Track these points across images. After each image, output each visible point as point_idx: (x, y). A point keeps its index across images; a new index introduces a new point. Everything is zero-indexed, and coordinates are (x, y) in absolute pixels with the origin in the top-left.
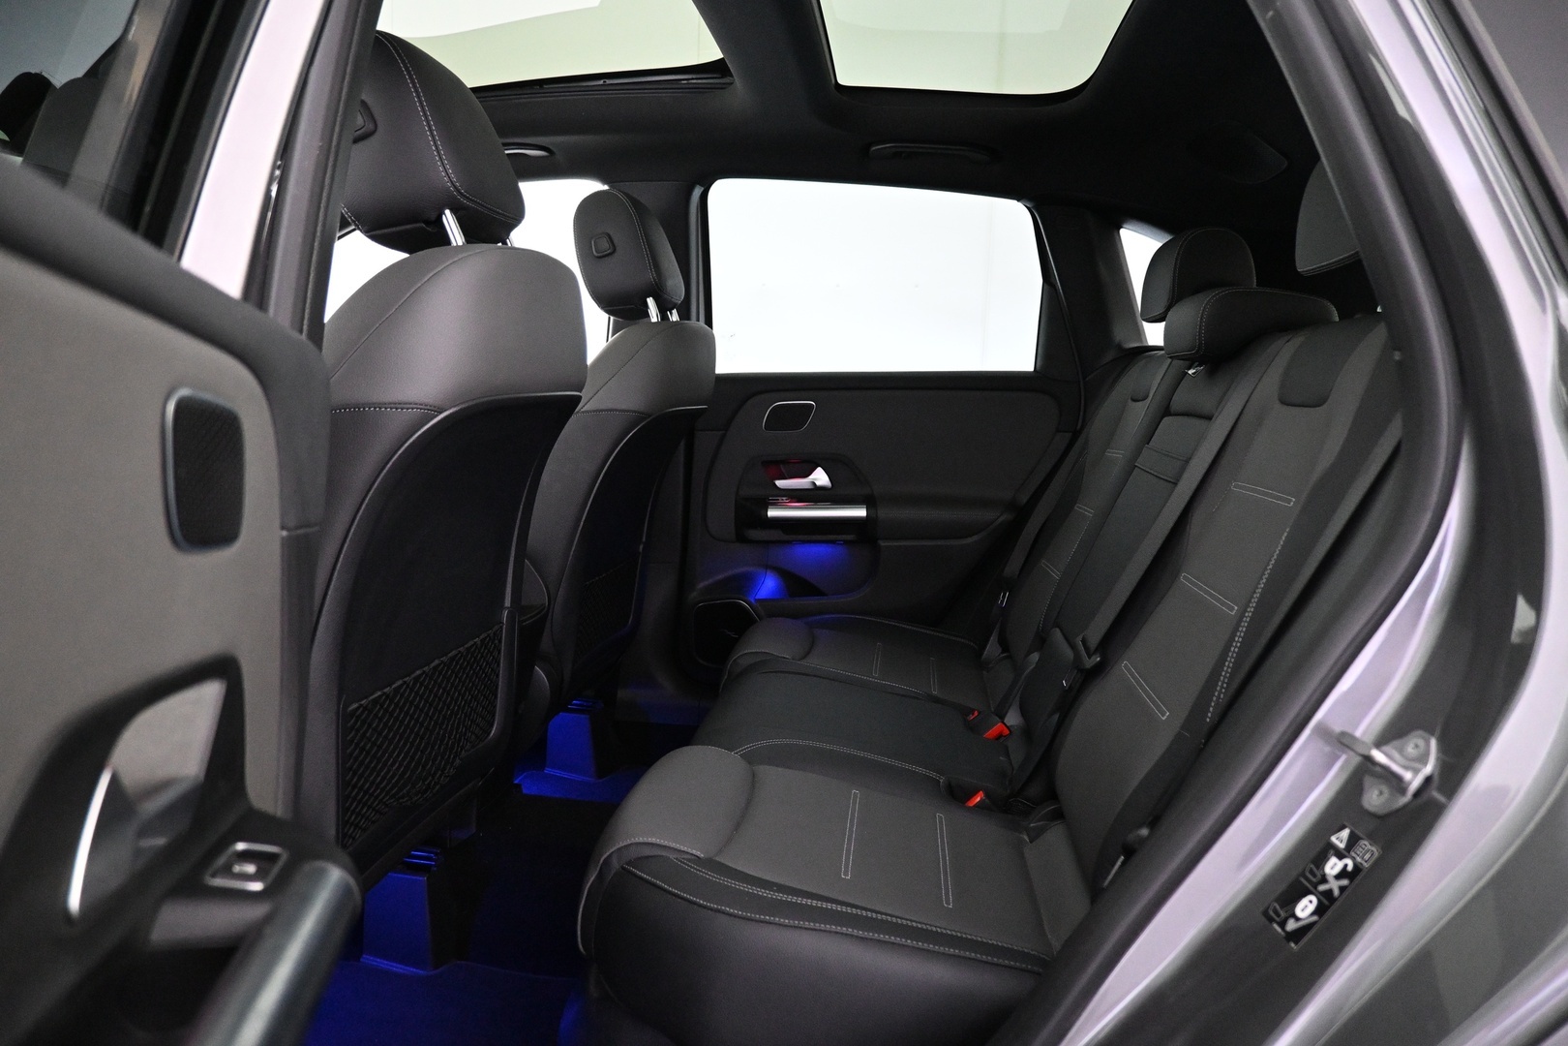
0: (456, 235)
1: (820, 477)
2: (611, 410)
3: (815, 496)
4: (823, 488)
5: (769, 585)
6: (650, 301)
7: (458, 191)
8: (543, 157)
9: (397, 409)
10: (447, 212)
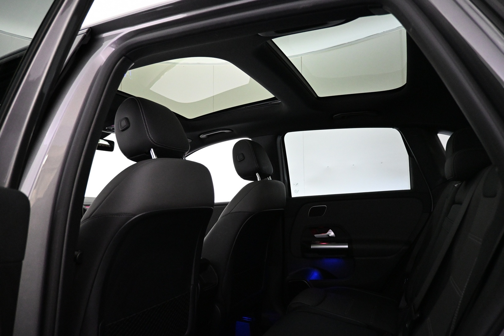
0: (154, 156)
1: (331, 233)
2: (240, 212)
3: (329, 240)
4: (332, 237)
5: (315, 275)
6: (257, 175)
7: (154, 142)
8: (229, 132)
9: (118, 215)
10: (152, 149)
